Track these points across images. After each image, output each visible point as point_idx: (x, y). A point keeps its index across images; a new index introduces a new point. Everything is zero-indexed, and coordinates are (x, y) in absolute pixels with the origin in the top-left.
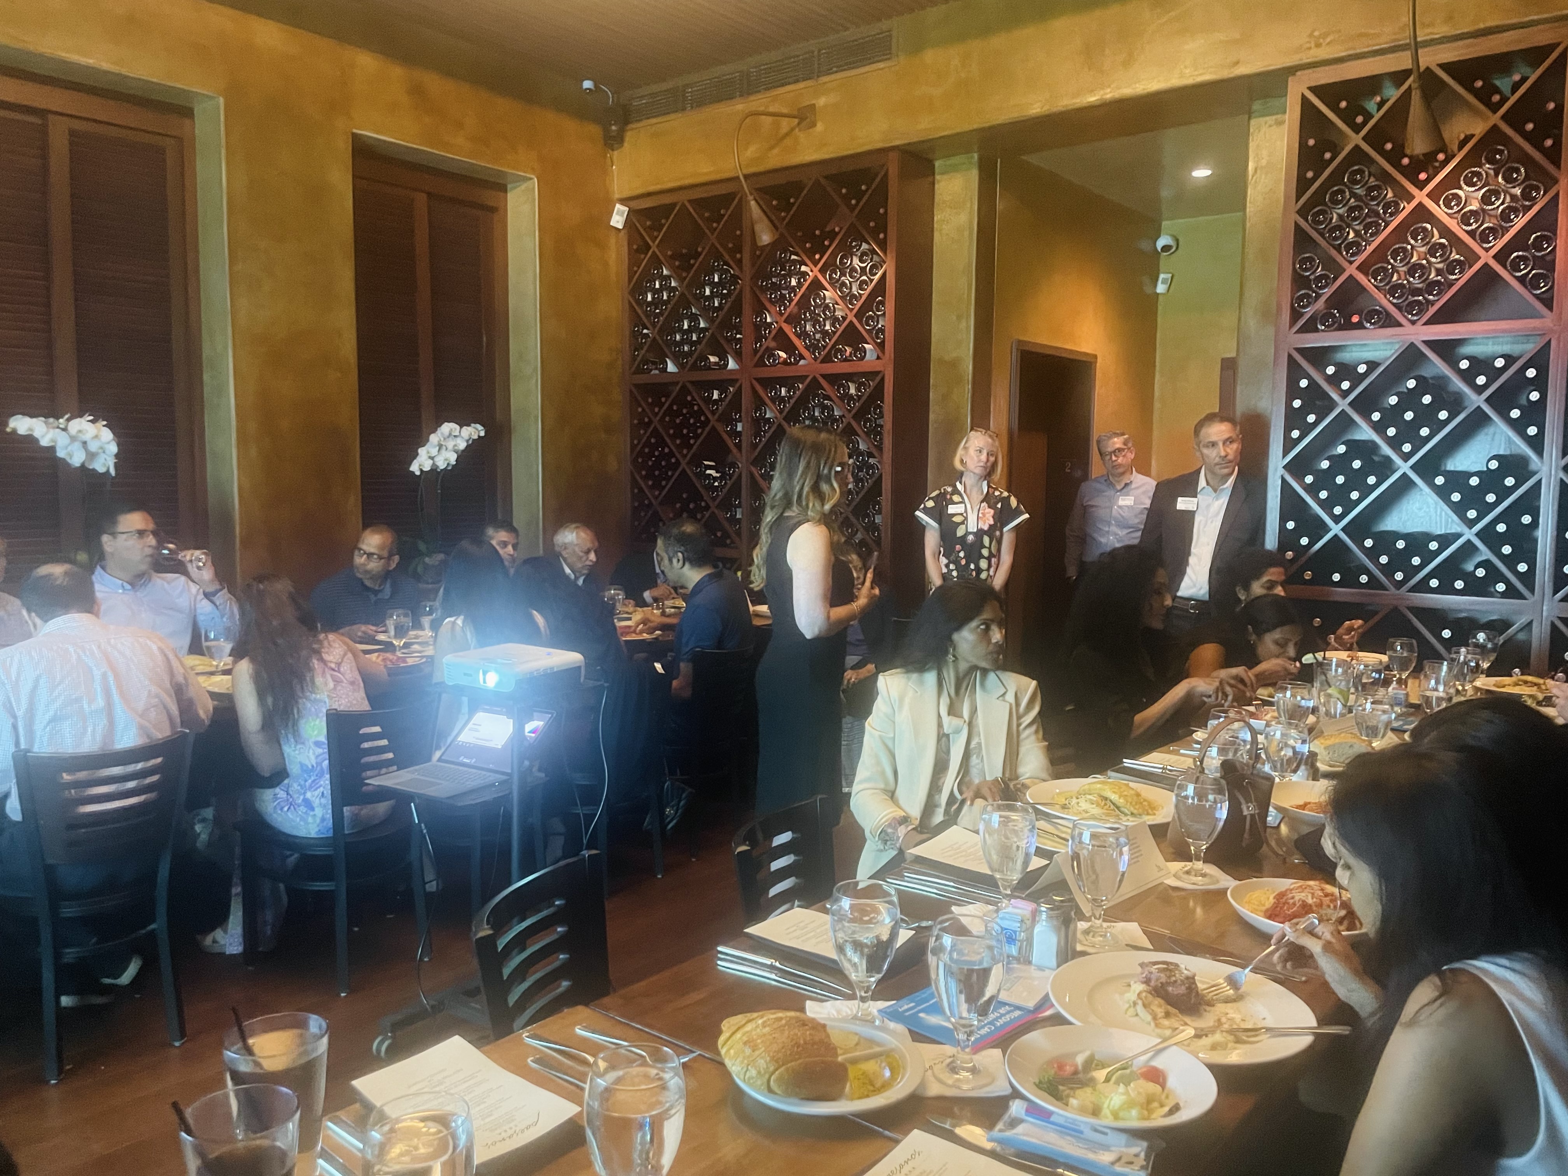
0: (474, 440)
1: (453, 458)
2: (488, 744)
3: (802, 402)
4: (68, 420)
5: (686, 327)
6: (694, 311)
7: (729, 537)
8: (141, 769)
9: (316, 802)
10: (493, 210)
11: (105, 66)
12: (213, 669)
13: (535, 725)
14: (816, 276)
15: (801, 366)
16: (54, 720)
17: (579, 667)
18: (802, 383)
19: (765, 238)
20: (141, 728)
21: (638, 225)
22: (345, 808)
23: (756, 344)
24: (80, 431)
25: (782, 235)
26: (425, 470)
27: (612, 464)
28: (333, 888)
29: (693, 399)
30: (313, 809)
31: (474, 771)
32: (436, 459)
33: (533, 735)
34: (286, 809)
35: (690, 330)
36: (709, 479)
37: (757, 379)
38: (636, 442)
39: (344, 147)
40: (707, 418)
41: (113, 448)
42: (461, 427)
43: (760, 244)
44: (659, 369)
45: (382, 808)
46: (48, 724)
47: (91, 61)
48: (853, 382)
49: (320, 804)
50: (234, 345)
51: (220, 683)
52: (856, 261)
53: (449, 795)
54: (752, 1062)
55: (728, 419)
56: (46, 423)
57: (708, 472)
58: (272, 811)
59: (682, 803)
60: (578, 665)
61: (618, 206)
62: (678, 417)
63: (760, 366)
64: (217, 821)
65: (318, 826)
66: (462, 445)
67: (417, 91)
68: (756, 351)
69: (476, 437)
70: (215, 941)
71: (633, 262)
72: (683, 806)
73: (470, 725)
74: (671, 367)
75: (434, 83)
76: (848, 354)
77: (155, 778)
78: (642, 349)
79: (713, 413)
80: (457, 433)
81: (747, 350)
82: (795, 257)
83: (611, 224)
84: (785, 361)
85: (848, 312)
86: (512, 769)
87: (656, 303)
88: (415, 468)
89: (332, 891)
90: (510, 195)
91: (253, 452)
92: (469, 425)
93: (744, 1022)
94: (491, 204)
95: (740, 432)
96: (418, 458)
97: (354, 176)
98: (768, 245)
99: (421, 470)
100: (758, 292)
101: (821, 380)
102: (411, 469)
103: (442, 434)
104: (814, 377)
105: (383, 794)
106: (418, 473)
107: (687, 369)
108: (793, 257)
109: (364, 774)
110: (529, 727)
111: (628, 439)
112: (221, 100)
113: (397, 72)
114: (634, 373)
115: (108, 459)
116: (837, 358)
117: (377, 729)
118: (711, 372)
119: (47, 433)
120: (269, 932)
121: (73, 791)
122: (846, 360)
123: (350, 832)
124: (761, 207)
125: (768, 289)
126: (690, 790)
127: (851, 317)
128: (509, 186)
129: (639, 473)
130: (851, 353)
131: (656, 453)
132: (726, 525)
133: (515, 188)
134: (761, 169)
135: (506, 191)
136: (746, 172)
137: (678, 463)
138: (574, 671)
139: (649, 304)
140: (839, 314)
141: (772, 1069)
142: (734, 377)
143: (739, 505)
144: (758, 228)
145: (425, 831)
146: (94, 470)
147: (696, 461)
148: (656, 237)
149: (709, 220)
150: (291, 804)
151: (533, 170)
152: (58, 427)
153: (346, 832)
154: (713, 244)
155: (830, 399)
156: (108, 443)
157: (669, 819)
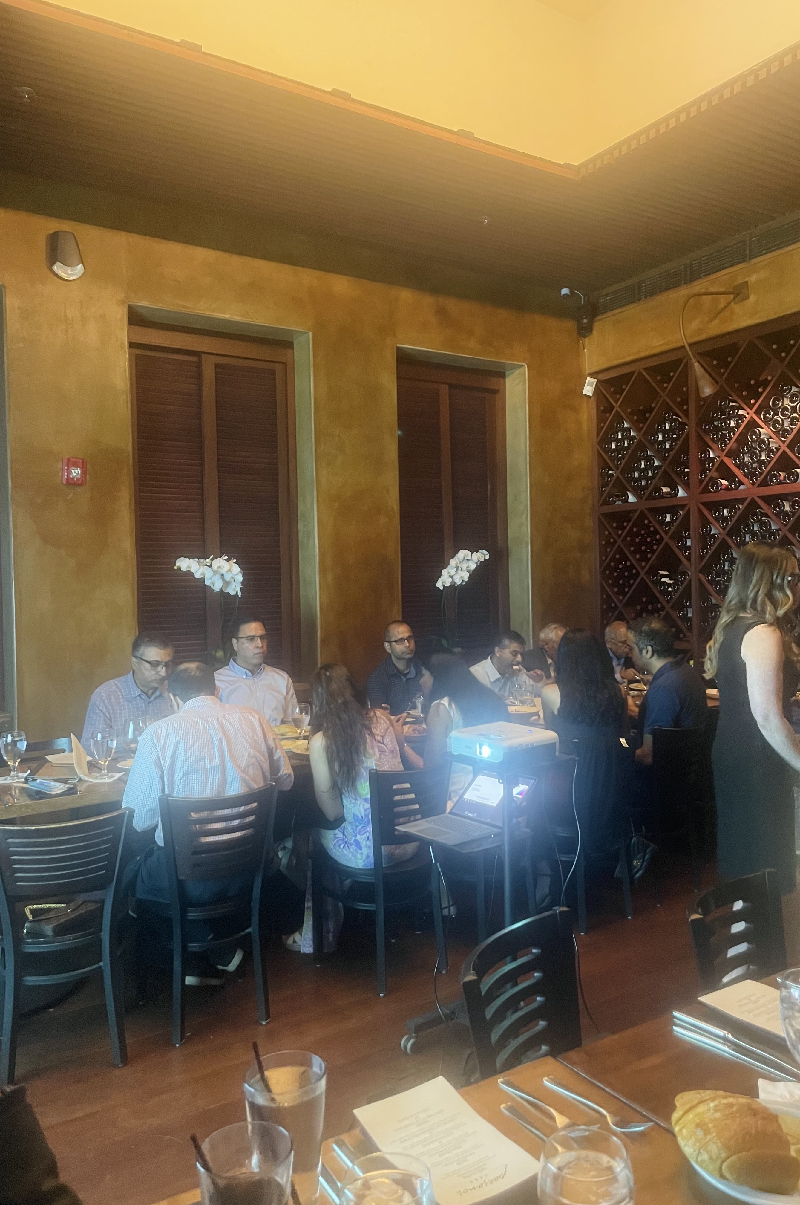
0: (481, 562)
1: (466, 576)
2: (485, 802)
3: (743, 520)
4: (212, 560)
5: (643, 466)
6: (649, 453)
7: (682, 632)
8: (243, 811)
9: (363, 843)
10: (495, 392)
11: (237, 318)
12: (298, 735)
13: (520, 789)
14: (752, 417)
15: (742, 490)
16: (186, 774)
17: (555, 743)
18: (742, 504)
19: (707, 391)
20: (243, 779)
21: (604, 391)
22: (383, 847)
23: (701, 476)
24: (219, 567)
25: (721, 387)
26: (446, 585)
27: (586, 575)
28: (375, 909)
29: (650, 522)
30: (361, 848)
31: (476, 823)
32: (454, 577)
33: (520, 797)
34: (342, 846)
35: (646, 469)
36: (664, 586)
37: (703, 504)
38: (604, 558)
39: (391, 359)
40: (661, 536)
41: (240, 578)
42: (472, 553)
43: (703, 396)
44: (622, 501)
45: (410, 848)
46: (183, 776)
47: (227, 316)
48: (787, 500)
49: (366, 845)
50: (318, 501)
51: (299, 747)
52: (787, 403)
53: (458, 842)
54: (704, 1146)
55: (679, 537)
56: (198, 562)
57: (663, 579)
58: (332, 847)
59: (646, 857)
60: (554, 741)
61: (588, 379)
62: (638, 537)
63: (705, 493)
64: (295, 851)
65: (364, 861)
66: (473, 566)
67: (441, 312)
68: (701, 481)
69: (482, 560)
70: (295, 942)
71: (601, 420)
72: (648, 859)
73: (473, 785)
74: (631, 498)
75: (452, 305)
76: (782, 478)
77: (252, 818)
78: (608, 486)
79: (666, 532)
80: (469, 558)
81: (694, 480)
82: (734, 404)
83: (584, 393)
84: (727, 487)
85: (781, 444)
86: (504, 824)
87: (618, 450)
88: (439, 584)
89: (374, 911)
90: (507, 380)
91: (330, 577)
92: (478, 551)
93: (696, 1102)
94: (493, 387)
95: (689, 547)
96: (442, 577)
97: (397, 377)
98: (709, 396)
99: (444, 586)
100: (702, 434)
101: (759, 501)
102: (437, 585)
103: (459, 559)
104: (753, 499)
105: (408, 838)
106: (441, 588)
107: (644, 499)
108: (731, 404)
109: (397, 821)
110: (516, 791)
111: (598, 558)
112: (311, 333)
113: (428, 300)
114: (602, 505)
115: (237, 585)
116: (773, 482)
117: (408, 786)
118: (666, 500)
119: (199, 568)
120: (331, 938)
121: (197, 826)
122: (781, 483)
123: (387, 865)
124: (702, 366)
125: (710, 431)
126: (653, 845)
127: (784, 448)
128: (507, 373)
129: (607, 583)
130: (785, 477)
131: (620, 566)
132: (679, 622)
133: (511, 374)
134: (703, 337)
135: (504, 377)
136: (691, 341)
137: (638, 574)
138: (551, 746)
139: (614, 451)
140: (773, 446)
141: (723, 1155)
142: (684, 503)
143: (690, 606)
144: (701, 383)
145: (440, 869)
146: (228, 593)
147: (653, 572)
148: (618, 400)
149: (662, 382)
150: (346, 843)
151: (524, 360)
152: (206, 565)
153: (384, 866)
154: (664, 400)
155: (766, 515)
156: (237, 574)
157: (636, 870)
